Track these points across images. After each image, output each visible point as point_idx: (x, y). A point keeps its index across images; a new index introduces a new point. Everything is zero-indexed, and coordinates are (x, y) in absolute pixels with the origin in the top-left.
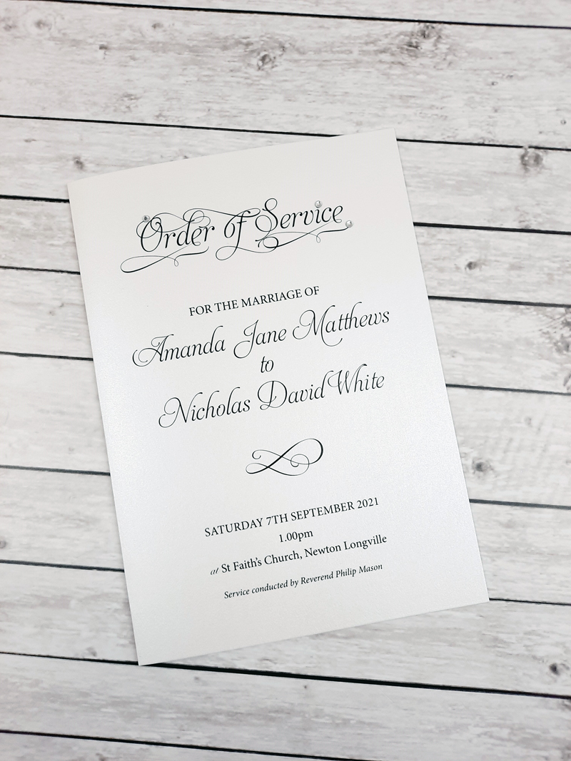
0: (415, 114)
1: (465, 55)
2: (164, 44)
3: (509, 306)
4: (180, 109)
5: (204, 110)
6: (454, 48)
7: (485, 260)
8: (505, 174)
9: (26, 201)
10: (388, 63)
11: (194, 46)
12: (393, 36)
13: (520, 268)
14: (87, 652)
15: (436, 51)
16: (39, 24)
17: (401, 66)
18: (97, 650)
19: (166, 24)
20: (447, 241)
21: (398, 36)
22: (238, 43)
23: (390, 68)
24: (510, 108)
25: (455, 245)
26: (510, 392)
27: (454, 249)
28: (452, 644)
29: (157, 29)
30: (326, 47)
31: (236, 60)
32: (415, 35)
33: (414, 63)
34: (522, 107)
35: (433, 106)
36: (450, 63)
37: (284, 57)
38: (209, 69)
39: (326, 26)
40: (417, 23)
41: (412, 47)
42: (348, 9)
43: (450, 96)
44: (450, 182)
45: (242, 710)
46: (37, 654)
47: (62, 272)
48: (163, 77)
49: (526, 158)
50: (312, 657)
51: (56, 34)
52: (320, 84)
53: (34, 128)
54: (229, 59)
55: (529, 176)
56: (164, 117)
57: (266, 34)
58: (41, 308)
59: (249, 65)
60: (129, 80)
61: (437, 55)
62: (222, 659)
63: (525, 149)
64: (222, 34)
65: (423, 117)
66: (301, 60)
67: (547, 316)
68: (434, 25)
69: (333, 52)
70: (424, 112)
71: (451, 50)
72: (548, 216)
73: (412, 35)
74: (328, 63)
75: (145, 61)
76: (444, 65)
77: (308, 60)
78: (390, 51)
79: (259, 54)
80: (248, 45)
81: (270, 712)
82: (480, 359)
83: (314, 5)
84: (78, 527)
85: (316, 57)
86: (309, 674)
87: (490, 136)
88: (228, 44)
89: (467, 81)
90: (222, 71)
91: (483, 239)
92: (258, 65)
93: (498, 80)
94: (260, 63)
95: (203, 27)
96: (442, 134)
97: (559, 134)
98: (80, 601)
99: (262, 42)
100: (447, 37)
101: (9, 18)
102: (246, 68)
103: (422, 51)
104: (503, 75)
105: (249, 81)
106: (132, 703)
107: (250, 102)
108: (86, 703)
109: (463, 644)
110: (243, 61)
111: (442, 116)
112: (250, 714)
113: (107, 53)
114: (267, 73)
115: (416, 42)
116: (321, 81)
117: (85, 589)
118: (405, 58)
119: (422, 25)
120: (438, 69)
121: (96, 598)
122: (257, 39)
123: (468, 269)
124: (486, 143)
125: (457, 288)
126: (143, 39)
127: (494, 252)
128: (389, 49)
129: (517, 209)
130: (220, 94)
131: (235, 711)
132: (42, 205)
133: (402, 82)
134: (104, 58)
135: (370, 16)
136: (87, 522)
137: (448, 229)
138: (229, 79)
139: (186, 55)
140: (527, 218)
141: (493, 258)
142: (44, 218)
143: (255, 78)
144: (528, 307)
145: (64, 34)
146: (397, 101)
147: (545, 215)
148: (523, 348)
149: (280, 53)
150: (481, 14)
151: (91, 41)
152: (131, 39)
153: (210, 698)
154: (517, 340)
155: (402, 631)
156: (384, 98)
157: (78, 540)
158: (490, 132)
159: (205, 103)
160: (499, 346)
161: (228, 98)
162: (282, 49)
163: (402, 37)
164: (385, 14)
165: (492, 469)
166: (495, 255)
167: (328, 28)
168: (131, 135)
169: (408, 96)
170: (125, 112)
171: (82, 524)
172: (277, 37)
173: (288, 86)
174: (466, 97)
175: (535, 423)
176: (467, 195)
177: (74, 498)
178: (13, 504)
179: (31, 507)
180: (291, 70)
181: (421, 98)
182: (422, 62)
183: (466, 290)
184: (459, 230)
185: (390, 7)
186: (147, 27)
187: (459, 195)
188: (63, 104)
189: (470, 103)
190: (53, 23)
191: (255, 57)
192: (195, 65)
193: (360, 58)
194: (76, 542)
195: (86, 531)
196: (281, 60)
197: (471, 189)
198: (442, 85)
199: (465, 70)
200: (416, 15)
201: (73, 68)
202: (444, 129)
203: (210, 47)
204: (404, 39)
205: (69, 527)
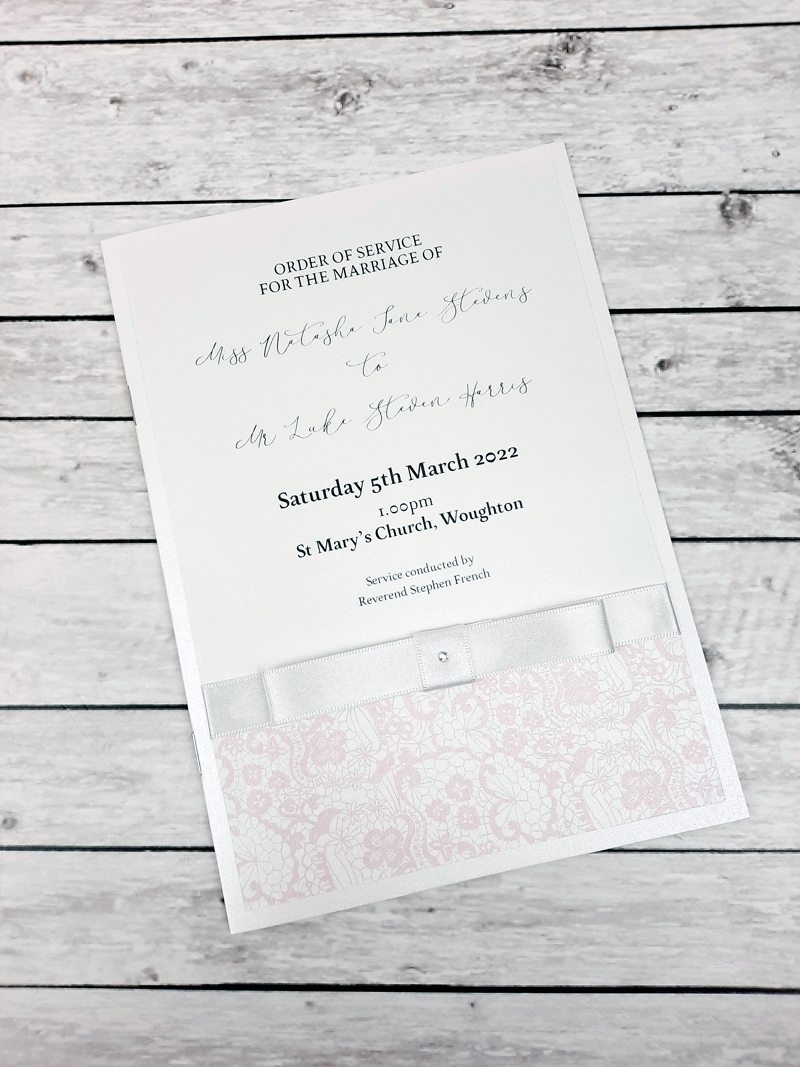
1: (627, 71)
2: (201, 89)
3: (723, 419)
4: (230, 177)
5: (264, 176)
6: (611, 63)
7: (683, 356)
8: (700, 232)
9: (18, 323)
10: (519, 91)
11: (243, 89)
12: (522, 53)
13: (734, 363)
14: (143, 975)
16: (24, 77)
17: (539, 94)
18: (158, 972)
19: (202, 63)
20: (625, 332)
21: (530, 53)
22: (305, 80)
23: (523, 97)
24: (698, 140)
25: (637, 337)
26: (737, 543)
27: (636, 342)
28: (684, 924)
29: (190, 69)
30: (430, 75)
31: (304, 103)
32: (555, 51)
33: (557, 89)
34: (714, 137)
35: (588, 145)
36: (607, 85)
37: (372, 94)
39: (427, 46)
40: (556, 34)
41: (552, 67)
42: (457, 21)
43: (612, 130)
44: (622, 250)
45: (380, 1046)
46: (70, 983)
47: (74, 418)
48: (203, 136)
49: (728, 208)
50: (478, 959)
51: (47, 88)
52: (425, 127)
53: (23, 219)
54: (295, 103)
55: (734, 233)
56: (208, 189)
57: (345, 64)
58: (47, 472)
59: (322, 108)
60: (154, 143)
61: (587, 74)
62: (345, 972)
63: (726, 195)
64: (282, 69)
65: (576, 162)
66: (395, 96)
67: (780, 429)
68: (580, 34)
69: (440, 82)
70: (577, 154)
71: (607, 66)
72: (768, 287)
73: (551, 50)
74: (434, 98)
75: (176, 115)
76: (600, 89)
77: (406, 96)
78: (521, 74)
79: (336, 93)
80: (319, 81)
81: (422, 1046)
82: (688, 499)
83: (408, 20)
84: (120, 788)
85: (417, 91)
86: (476, 984)
87: (674, 181)
88: (292, 82)
89: (634, 107)
90: (285, 120)
91: (677, 326)
92: (335, 108)
93: (677, 103)
94: (339, 105)
95: (255, 61)
96: (605, 184)
97: (771, 171)
98: (128, 898)
99: (339, 77)
100: (600, 48)
102: (319, 113)
103: (566, 70)
104: (684, 95)
105: (325, 131)
106: (215, 1047)
107: (328, 159)
108: (146, 1053)
109: (701, 922)
110: (315, 104)
111: (602, 158)
112: (392, 1052)
113: (121, 108)
114: (350, 118)
115: (557, 59)
116: (427, 124)
117: (135, 880)
118: (544, 82)
119: (563, 35)
120: (591, 94)
121: (151, 892)
122: (332, 73)
123: (659, 370)
124: (669, 191)
125: (646, 398)
126: (169, 85)
127: (694, 343)
128: (519, 72)
129: (721, 280)
130: (285, 152)
131: (370, 1048)
132: (42, 326)
133: (542, 115)
134: (118, 116)
135: (489, 29)
136: (130, 781)
137: (625, 316)
138: (295, 130)
139: (233, 102)
140: (738, 292)
141: (694, 352)
142: (45, 344)
143: (333, 127)
144: (751, 417)
145: (60, 87)
146: (537, 143)
147: (763, 285)
148: (749, 478)
149: (366, 89)
150: (646, 15)
151: (97, 93)
152: (154, 85)
153: (331, 1031)
154: (740, 466)
155: (610, 910)
156: (518, 139)
157: (120, 808)
158: (673, 176)
159: (264, 167)
160: (715, 477)
161: (295, 157)
162: (367, 84)
163: (536, 53)
164: (509, 24)
165: (722, 658)
166: (697, 348)
167: (431, 50)
168: (162, 219)
169: (550, 135)
170: (151, 188)
171: (124, 783)
172: (359, 68)
173: (379, 133)
174: (634, 129)
175: (777, 584)
176: (648, 266)
177: (110, 746)
178: (22, 762)
179: (49, 765)
180: (383, 111)
181: (570, 135)
182: (568, 87)
183: (659, 401)
184: (641, 316)
185: (516, 14)
186: (175, 69)
187: (637, 266)
188: (63, 183)
189: (640, 137)
190: (43, 74)
191: (332, 97)
192: (247, 114)
193: (479, 87)
194: (118, 811)
195: (130, 793)
196: (368, 99)
197: (653, 257)
198: (600, 115)
199: (629, 92)
200: (553, 23)
201: (75, 133)
202: (608, 176)
203: (266, 88)
204: (539, 56)
205: (106, 790)
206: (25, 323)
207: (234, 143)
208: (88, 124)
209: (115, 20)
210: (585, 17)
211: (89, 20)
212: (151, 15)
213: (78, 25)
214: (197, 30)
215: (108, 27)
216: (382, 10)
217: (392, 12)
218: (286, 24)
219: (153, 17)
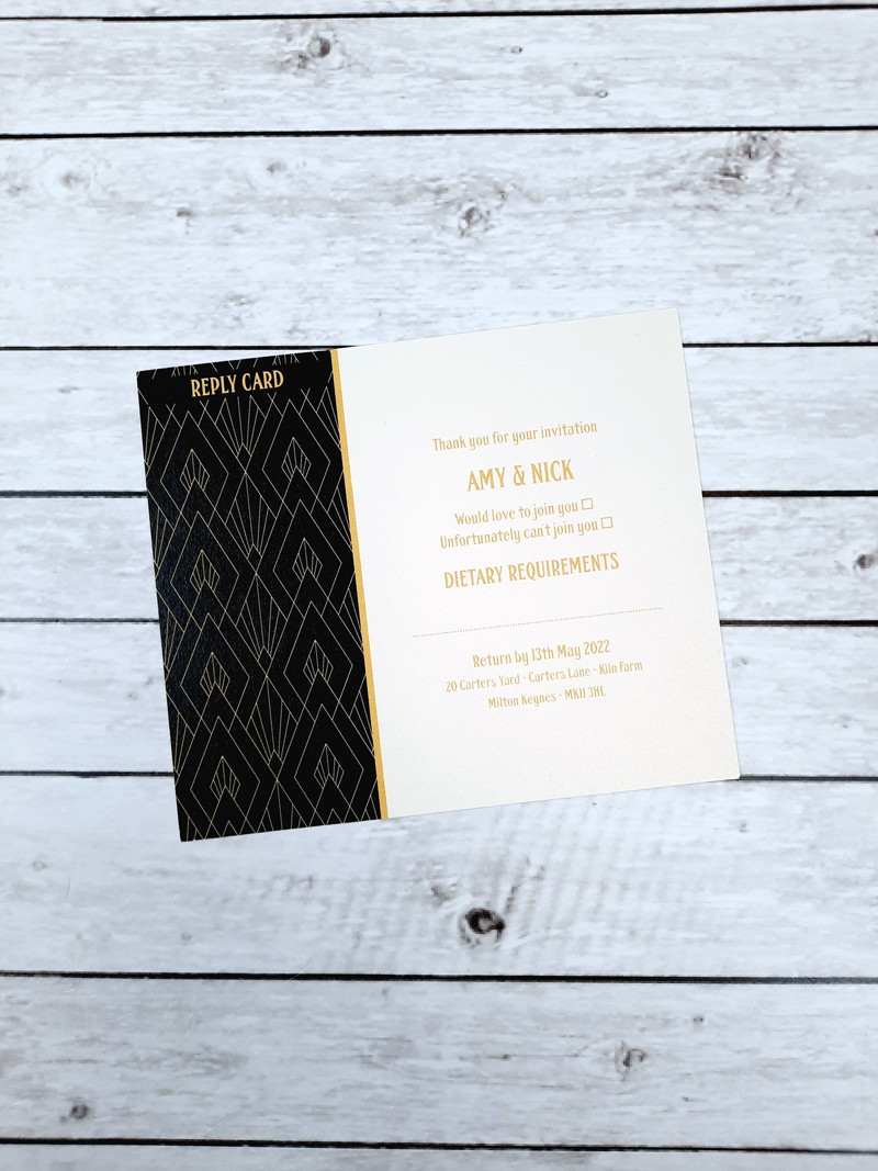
0: (745, 297)
1: (823, 184)
2: (290, 199)
4: (329, 315)
5: (372, 316)
6: (804, 172)
9: (70, 500)
10: (689, 209)
11: (344, 201)
12: (693, 158)
15: (772, 181)
16: (68, 179)
17: (713, 212)
19: (292, 164)
20: (818, 520)
21: (703, 157)
22: (422, 190)
23: (694, 217)
25: (832, 527)
27: (831, 533)
29: (276, 172)
31: (420, 220)
32: (734, 155)
33: (736, 206)
35: (774, 280)
37: (505, 209)
38: (374, 240)
39: (574, 148)
40: (735, 133)
41: (730, 176)
42: (611, 115)
43: (804, 261)
44: (815, 415)
47: (145, 621)
48: (294, 262)
51: (97, 194)
52: (573, 254)
53: (73, 366)
54: (408, 220)
56: (303, 331)
57: (471, 169)
58: (111, 688)
59: (444, 228)
60: (234, 270)
61: (774, 187)
64: (392, 176)
65: (759, 302)
66: (535, 213)
68: (766, 134)
69: (590, 195)
70: (761, 291)
71: (799, 177)
73: (728, 154)
74: (583, 216)
75: (260, 233)
76: (790, 206)
77: (549, 213)
78: (691, 186)
79: (460, 207)
80: (439, 192)
83: (551, 112)
84: (210, 1072)
85: (562, 206)
88: (404, 192)
89: (832, 230)
90: (397, 242)
92: (460, 227)
94: (464, 224)
95: (358, 164)
96: (795, 330)
99: (464, 186)
100: (791, 153)
101: (15, 175)
102: (439, 234)
103: (748, 182)
105: (447, 258)
107: (451, 294)
110: (434, 222)
111: (791, 298)
113: (191, 222)
114: (478, 241)
115: (736, 167)
116: (574, 249)
118: (719, 197)
119: (744, 135)
120: (778, 214)
122: (454, 181)
123: (858, 568)
124: (873, 340)
125: (843, 602)
126: (251, 193)
128: (689, 182)
130: (397, 285)
132: (101, 505)
133: (716, 240)
134: (187, 233)
135: (652, 126)
136: (223, 1064)
137: (818, 499)
138: (410, 256)
139: (332, 218)
142: (106, 527)
143: (456, 252)
145: (113, 194)
146: (711, 277)
149: (498, 203)
150: (847, 111)
151: (161, 202)
152: (232, 194)
156: (687, 271)
157: (210, 1095)
159: (372, 303)
161: (409, 291)
162: (499, 196)
163: (711, 159)
164: (677, 119)
167: (579, 153)
169: (729, 266)
170: (232, 328)
171: (216, 1067)
172: (490, 175)
173: (514, 261)
174: (831, 259)
176: (847, 436)
177: (198, 1022)
178: (93, 1040)
179: (125, 1043)
180: (519, 232)
181: (753, 267)
182: (750, 203)
183: (858, 607)
184: (838, 500)
185: (685, 106)
186: (258, 172)
187: (835, 436)
188: (121, 320)
189: (839, 270)
190: (92, 175)
191: (454, 214)
192: (350, 234)
193: (639, 202)
194: (208, 1099)
195: (223, 1079)
196: (500, 216)
197: (853, 426)
198: (788, 241)
199: (827, 211)
200: (732, 118)
201: (133, 254)
202: (798, 321)
203: (372, 200)
204: (714, 163)
205: (194, 1075)
206: (80, 499)
207: (334, 271)
208: (149, 242)
209: (181, 106)
210: (772, 112)
211: (149, 106)
212: (225, 101)
213: (134, 112)
214: (284, 121)
215: (172, 115)
216: (517, 98)
217: (530, 101)
218: (397, 114)
219: (229, 103)
